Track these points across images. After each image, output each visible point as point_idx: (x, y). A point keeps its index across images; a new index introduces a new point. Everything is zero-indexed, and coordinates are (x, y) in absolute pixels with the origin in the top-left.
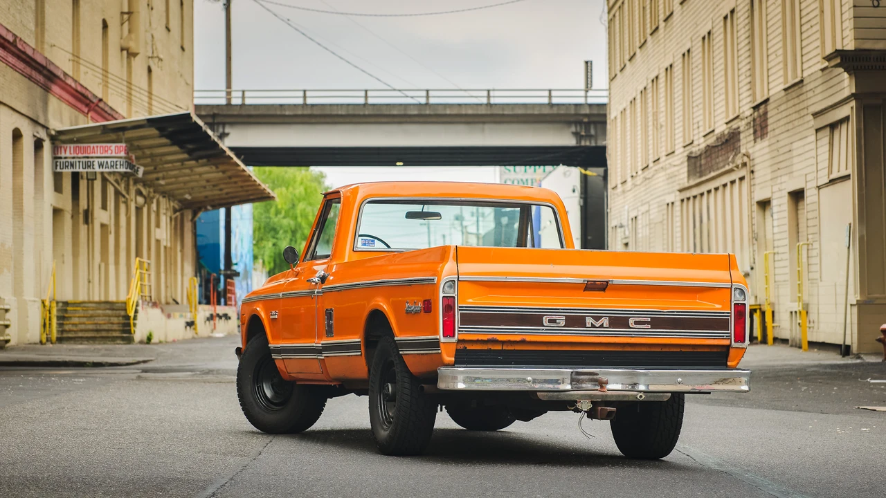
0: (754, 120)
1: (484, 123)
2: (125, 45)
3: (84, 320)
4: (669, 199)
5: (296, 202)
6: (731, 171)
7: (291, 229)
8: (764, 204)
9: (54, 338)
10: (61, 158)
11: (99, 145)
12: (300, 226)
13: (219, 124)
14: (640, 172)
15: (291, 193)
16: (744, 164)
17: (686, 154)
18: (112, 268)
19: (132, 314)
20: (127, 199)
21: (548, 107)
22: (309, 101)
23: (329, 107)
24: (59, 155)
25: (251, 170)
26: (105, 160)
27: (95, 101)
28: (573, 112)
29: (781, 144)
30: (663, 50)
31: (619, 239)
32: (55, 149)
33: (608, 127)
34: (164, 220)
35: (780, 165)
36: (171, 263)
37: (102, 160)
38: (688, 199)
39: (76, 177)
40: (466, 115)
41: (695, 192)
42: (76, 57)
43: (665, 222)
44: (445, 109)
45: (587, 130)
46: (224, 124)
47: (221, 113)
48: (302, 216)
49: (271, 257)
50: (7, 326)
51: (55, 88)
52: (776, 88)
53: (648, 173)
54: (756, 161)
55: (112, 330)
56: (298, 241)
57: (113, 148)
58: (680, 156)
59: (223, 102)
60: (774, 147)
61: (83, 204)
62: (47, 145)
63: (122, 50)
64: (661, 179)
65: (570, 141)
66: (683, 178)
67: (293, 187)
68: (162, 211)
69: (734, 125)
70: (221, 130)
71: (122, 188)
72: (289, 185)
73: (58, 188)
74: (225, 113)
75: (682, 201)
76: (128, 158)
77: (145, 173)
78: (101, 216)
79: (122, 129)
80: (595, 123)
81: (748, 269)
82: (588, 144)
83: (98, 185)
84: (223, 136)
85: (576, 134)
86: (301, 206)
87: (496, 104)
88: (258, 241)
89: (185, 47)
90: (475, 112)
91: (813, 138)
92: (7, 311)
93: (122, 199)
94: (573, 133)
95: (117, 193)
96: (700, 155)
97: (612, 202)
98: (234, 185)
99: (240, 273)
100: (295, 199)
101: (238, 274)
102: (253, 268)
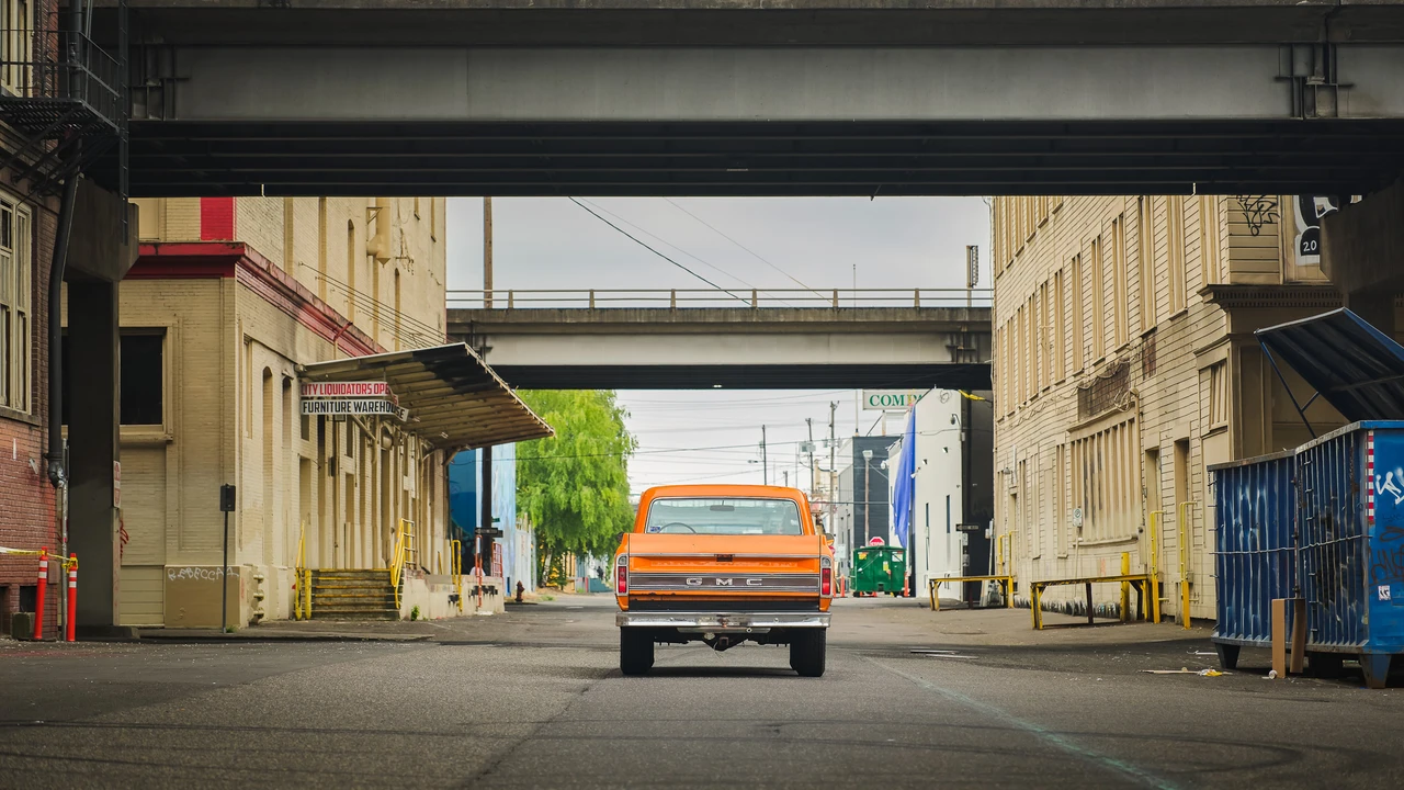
0: (1143, 351)
1: (829, 333)
2: (372, 248)
3: (340, 592)
4: (1060, 440)
5: (574, 432)
6: (1116, 412)
7: (567, 469)
8: (1154, 453)
9: (309, 614)
10: (312, 398)
11: (355, 383)
12: (580, 464)
13: (478, 335)
14: (1029, 403)
15: (567, 419)
16: (1132, 405)
17: (1076, 384)
18: (357, 528)
19: (396, 585)
20: (373, 441)
21: (914, 313)
22: (598, 305)
23: (624, 313)
24: (308, 395)
25: (519, 395)
26: (363, 401)
27: (344, 325)
28: (947, 319)
29: (1169, 383)
30: (1052, 250)
31: (1006, 488)
32: (303, 388)
33: (994, 339)
34: (412, 463)
35: (1168, 411)
36: (419, 522)
37: (359, 401)
38: (1079, 441)
39: (322, 420)
40: (805, 323)
41: (1086, 433)
42: (322, 277)
43: (1055, 469)
44: (778, 316)
45: (967, 343)
46: (485, 336)
47: (480, 320)
48: (581, 449)
49: (538, 508)
50: (260, 599)
51: (303, 315)
52: (1164, 317)
53: (1037, 405)
54: (1146, 401)
55: (373, 604)
56: (579, 486)
57: (372, 387)
58: (1071, 387)
59: (480, 305)
60: (1162, 386)
61: (329, 452)
62: (294, 383)
63: (368, 254)
64: (1050, 415)
65: (945, 358)
66: (1073, 417)
68: (411, 453)
69: (1125, 354)
70: (481, 343)
71: (367, 428)
73: (305, 435)
74: (485, 321)
75: (1073, 443)
76: (390, 398)
77: (411, 416)
78: (348, 465)
79: (382, 363)
80: (977, 333)
81: (1137, 532)
82: (967, 361)
83: (343, 426)
84: (483, 351)
85: (951, 348)
86: (581, 437)
87: (845, 309)
88: (522, 486)
89: (436, 237)
90: (817, 320)
91: (1196, 380)
92: (260, 580)
93: (368, 442)
94: (947, 347)
95: (363, 434)
96: (1091, 387)
97: (999, 438)
98: (501, 420)
99: (502, 532)
100: (572, 427)
101: (500, 534)
102: (518, 525)
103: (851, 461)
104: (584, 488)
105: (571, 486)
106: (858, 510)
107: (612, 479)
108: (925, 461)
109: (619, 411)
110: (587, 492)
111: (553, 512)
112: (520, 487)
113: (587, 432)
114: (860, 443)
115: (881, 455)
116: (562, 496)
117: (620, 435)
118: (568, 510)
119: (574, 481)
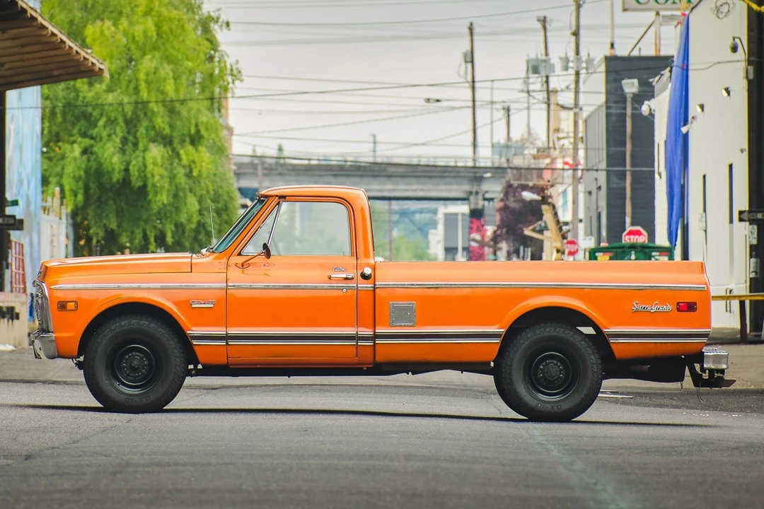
5: (136, 54)
7: (125, 116)
12: (145, 104)
15: (125, 34)
48: (148, 82)
49: (77, 179)
56: (143, 143)
67: (127, 16)
72: (120, 13)
86: (148, 64)
88: (51, 139)
98: (26, 56)
99: (21, 222)
100: (133, 47)
101: (18, 224)
102: (44, 209)
103: (602, 99)
104: (152, 146)
105: (129, 143)
106: (614, 179)
107: (198, 131)
108: (702, 107)
109: (210, 18)
110: (156, 153)
111: (101, 186)
112: (47, 144)
113: (157, 55)
114: (618, 67)
115: (647, 92)
116: (116, 159)
117: (211, 58)
118: (126, 182)
119: (135, 137)
